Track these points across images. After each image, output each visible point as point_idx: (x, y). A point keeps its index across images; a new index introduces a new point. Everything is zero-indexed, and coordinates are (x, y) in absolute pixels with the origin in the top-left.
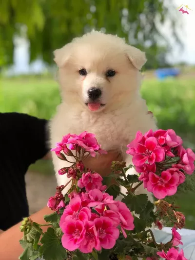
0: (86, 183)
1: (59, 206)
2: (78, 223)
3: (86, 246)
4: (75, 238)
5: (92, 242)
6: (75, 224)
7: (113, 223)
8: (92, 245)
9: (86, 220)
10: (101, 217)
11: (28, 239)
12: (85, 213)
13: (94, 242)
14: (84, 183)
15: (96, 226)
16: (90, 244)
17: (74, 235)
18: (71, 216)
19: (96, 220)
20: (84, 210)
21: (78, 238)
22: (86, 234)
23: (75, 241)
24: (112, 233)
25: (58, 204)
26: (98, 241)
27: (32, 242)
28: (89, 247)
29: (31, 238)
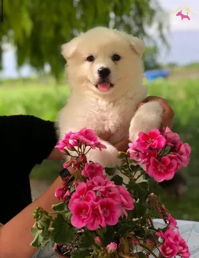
0: (89, 172)
1: (66, 195)
2: (85, 204)
3: (93, 224)
4: (83, 218)
5: (97, 220)
6: (82, 205)
7: (115, 203)
8: (97, 223)
9: (92, 201)
10: (105, 198)
11: (39, 226)
12: (90, 195)
13: (100, 220)
14: (87, 172)
15: (100, 206)
16: (96, 221)
17: (81, 215)
18: (78, 199)
19: (100, 201)
20: (90, 193)
21: (85, 217)
22: (92, 214)
23: (83, 220)
24: (114, 212)
25: (65, 194)
26: (103, 218)
27: (43, 229)
28: (95, 225)
29: (41, 225)
